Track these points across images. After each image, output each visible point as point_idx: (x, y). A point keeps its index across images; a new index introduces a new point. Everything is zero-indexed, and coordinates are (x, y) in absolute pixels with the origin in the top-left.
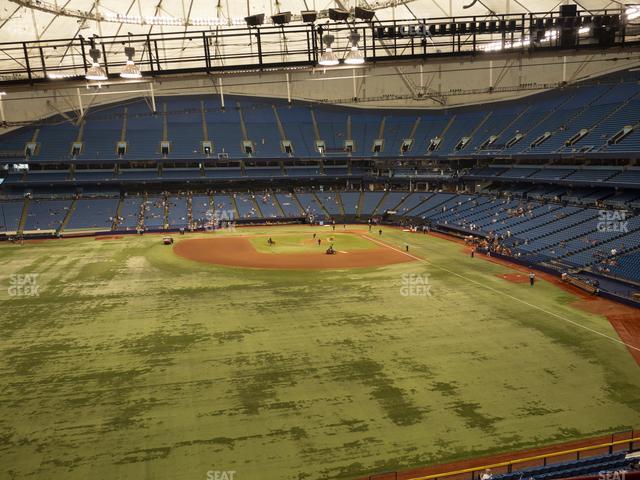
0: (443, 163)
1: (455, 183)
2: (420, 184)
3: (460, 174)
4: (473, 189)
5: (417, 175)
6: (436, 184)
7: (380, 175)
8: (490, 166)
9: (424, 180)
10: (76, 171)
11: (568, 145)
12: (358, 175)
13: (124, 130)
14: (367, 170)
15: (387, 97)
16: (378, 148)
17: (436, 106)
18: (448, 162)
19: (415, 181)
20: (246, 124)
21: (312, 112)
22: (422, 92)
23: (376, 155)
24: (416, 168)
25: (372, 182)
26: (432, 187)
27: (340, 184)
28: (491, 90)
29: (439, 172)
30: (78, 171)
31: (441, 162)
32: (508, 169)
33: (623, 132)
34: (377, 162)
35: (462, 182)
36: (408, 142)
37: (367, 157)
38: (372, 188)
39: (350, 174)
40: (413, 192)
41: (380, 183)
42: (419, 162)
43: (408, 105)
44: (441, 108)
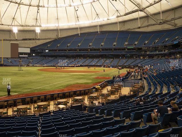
3: (172, 51)
5: (157, 52)
6: (164, 55)
7: (145, 53)
13: (72, 41)
14: (140, 52)
16: (145, 44)
17: (173, 28)
19: (157, 55)
22: (161, 21)
23: (144, 46)
24: (157, 50)
25: (141, 55)
29: (165, 51)
30: (58, 52)
38: (142, 58)
41: (144, 56)
42: (158, 47)
43: (163, 28)
44: (174, 28)
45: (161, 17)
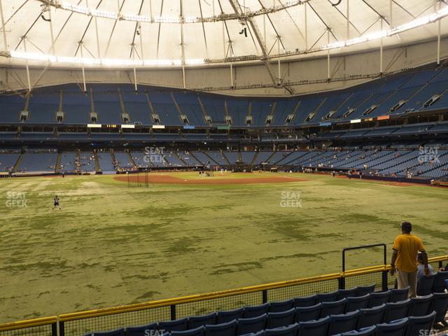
0: (297, 130)
1: (307, 144)
2: (280, 146)
3: (310, 137)
4: (320, 148)
5: (278, 139)
6: (292, 145)
7: (252, 140)
8: (331, 132)
9: (284, 143)
10: (22, 133)
11: (392, 111)
12: (236, 140)
13: (61, 105)
14: (242, 137)
15: (255, 87)
16: (249, 122)
17: (288, 95)
18: (301, 129)
19: (277, 144)
20: (152, 104)
21: (199, 98)
22: (280, 83)
23: (249, 125)
24: (278, 135)
25: (245, 144)
26: (289, 147)
27: (223, 146)
28: (329, 80)
29: (294, 137)
31: (296, 130)
32: (345, 133)
33: (432, 100)
34: (249, 130)
35: (312, 143)
36: (270, 118)
37: (242, 127)
38: (246, 149)
39: (230, 139)
40: (276, 151)
41: (251, 146)
42: (280, 130)
43: (267, 94)
44: (291, 96)
45: (279, 72)
